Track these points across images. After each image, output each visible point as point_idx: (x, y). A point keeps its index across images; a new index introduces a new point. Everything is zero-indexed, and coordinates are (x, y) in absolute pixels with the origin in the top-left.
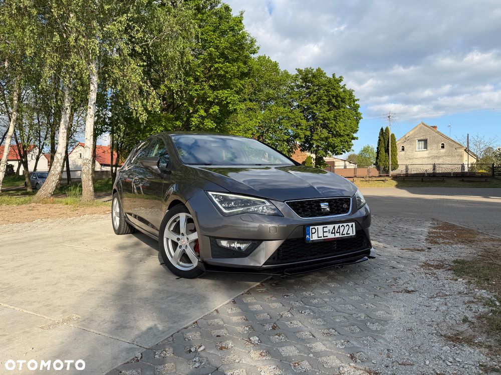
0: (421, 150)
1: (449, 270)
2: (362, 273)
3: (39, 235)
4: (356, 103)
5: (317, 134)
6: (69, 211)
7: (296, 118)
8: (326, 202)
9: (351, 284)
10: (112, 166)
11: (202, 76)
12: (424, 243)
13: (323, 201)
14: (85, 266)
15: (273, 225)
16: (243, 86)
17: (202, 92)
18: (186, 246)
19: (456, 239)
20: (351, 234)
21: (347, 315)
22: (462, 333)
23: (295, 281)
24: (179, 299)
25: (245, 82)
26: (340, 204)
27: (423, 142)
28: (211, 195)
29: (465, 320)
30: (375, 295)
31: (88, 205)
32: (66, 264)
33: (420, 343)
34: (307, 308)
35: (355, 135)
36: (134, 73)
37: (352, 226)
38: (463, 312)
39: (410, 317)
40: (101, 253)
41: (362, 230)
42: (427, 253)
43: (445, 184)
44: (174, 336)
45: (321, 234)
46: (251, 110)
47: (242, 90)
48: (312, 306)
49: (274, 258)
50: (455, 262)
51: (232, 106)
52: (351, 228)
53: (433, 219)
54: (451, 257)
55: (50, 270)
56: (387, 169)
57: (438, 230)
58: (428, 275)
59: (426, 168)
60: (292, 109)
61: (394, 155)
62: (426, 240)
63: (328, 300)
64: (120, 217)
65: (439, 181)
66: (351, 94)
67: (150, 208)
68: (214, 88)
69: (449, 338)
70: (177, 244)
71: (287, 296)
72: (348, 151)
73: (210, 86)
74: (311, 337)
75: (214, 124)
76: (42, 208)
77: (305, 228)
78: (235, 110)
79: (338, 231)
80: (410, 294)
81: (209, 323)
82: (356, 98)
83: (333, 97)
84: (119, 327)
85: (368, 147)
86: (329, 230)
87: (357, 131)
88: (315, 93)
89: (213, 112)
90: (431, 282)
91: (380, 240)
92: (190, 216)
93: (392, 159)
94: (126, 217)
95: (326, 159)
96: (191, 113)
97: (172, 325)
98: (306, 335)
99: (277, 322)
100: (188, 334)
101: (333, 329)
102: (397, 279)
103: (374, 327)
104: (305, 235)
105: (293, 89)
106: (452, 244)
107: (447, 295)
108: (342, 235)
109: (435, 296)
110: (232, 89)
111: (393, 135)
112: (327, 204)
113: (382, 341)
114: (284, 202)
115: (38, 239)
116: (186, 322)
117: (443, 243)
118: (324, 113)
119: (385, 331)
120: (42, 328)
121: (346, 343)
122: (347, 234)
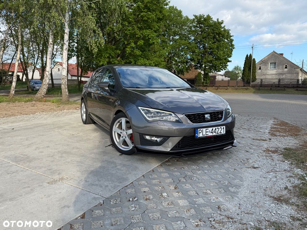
0: (272, 69)
1: (281, 154)
2: (228, 155)
3: (40, 124)
4: (231, 38)
5: (206, 58)
6: (55, 107)
7: (192, 47)
8: (209, 114)
9: (221, 161)
10: (78, 76)
11: (133, 21)
12: (267, 135)
13: (207, 113)
14: (68, 145)
15: (176, 128)
16: (159, 27)
17: (133, 31)
18: (126, 137)
19: (287, 133)
20: (223, 133)
21: (217, 182)
22: (283, 196)
23: (188, 159)
24: (122, 168)
25: (160, 24)
26: (217, 115)
27: (273, 64)
28: (140, 109)
29: (286, 188)
30: (235, 169)
31: (66, 104)
32: (57, 144)
33: (258, 201)
34: (194, 176)
35: (230, 59)
36: (91, 22)
37: (223, 128)
38: (286, 183)
39: (254, 184)
40: (76, 137)
41: (230, 130)
42: (268, 142)
43: (286, 92)
44: (120, 191)
45: (204, 133)
46: (164, 42)
47: (158, 30)
48: (197, 175)
49: (176, 147)
50: (285, 149)
51: (152, 40)
52: (223, 130)
53: (275, 118)
54: (283, 146)
55: (48, 147)
56: (249, 81)
57: (277, 126)
58: (267, 157)
59: (274, 81)
60: (190, 41)
61: (254, 72)
62: (269, 133)
63: (207, 172)
64: (86, 114)
65: (282, 90)
66: (228, 33)
67: (102, 109)
68: (140, 29)
69: (275, 199)
70: (120, 135)
71: (183, 168)
72: (225, 70)
73: (138, 27)
74: (196, 194)
75: (140, 52)
76: (40, 105)
77: (195, 130)
78: (154, 43)
79: (215, 131)
80: (256, 170)
81: (140, 183)
82: (231, 35)
83: (217, 34)
84: (90, 184)
85: (238, 66)
86: (210, 131)
87: (231, 56)
88: (205, 31)
89: (140, 44)
90: (268, 162)
91: (241, 132)
92: (128, 120)
93: (252, 75)
94: (89, 115)
95: (211, 74)
96: (126, 45)
97: (119, 184)
98: (194, 193)
99: (177, 185)
100: (128, 190)
101: (209, 190)
102: (248, 159)
103: (232, 190)
104: (195, 133)
105: (191, 28)
106: (285, 136)
107: (277, 171)
108: (217, 133)
109: (270, 171)
110: (152, 29)
111: (254, 59)
112: (209, 115)
113: (237, 199)
114: (183, 114)
115: (39, 126)
116: (126, 182)
117: (279, 136)
118: (211, 44)
119: (239, 192)
120: (48, 183)
121: (216, 199)
122: (220, 133)
